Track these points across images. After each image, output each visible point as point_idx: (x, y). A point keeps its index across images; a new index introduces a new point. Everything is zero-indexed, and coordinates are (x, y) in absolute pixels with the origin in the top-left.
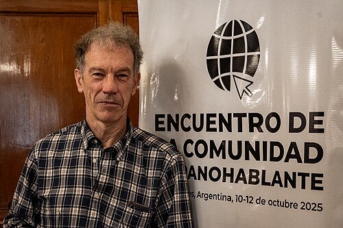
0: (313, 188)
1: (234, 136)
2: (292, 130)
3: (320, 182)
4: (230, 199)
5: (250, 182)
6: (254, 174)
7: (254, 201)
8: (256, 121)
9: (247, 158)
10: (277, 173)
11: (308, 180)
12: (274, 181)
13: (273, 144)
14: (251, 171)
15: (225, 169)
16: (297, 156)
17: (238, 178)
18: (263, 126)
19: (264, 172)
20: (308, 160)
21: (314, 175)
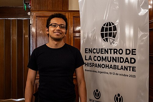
0: (133, 71)
1: (109, 55)
2: (126, 54)
3: (135, 69)
4: (108, 73)
5: (114, 69)
6: (115, 66)
7: (115, 74)
8: (116, 51)
9: (113, 62)
10: (122, 66)
11: (131, 68)
12: (121, 69)
13: (121, 58)
14: (114, 65)
15: (106, 65)
16: (128, 61)
17: (110, 67)
18: (118, 53)
19: (118, 66)
20: (131, 63)
21: (133, 67)
